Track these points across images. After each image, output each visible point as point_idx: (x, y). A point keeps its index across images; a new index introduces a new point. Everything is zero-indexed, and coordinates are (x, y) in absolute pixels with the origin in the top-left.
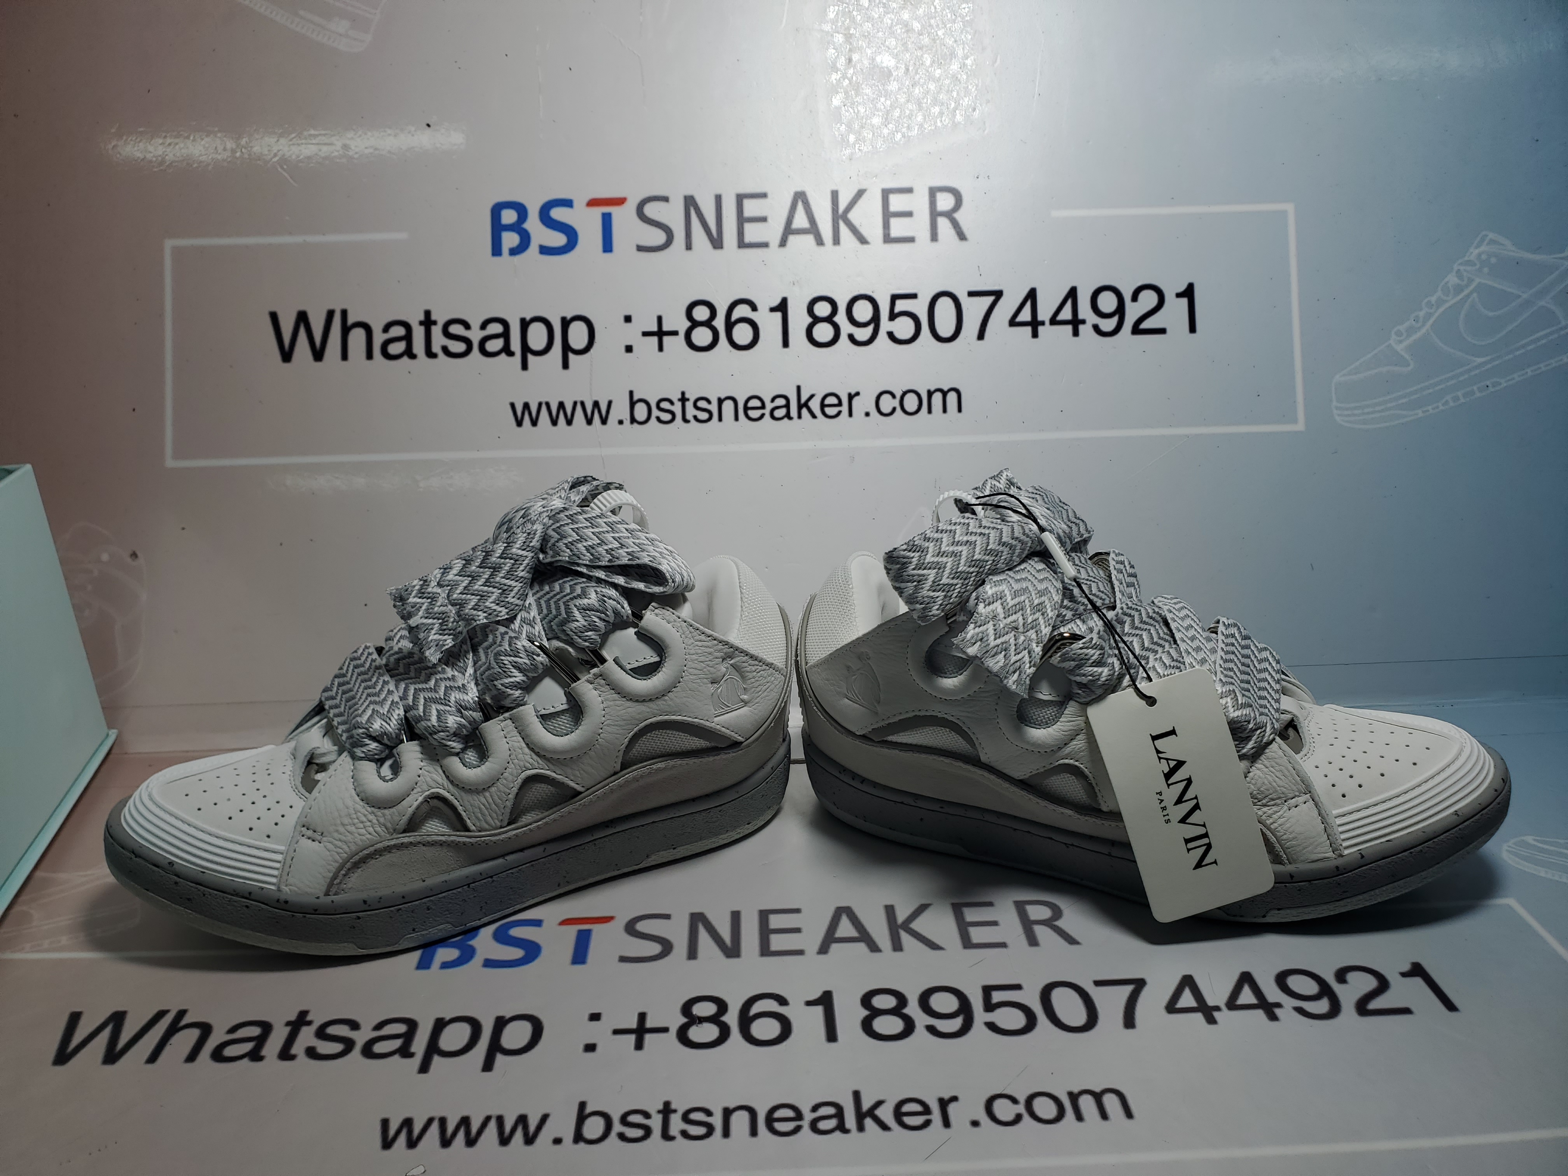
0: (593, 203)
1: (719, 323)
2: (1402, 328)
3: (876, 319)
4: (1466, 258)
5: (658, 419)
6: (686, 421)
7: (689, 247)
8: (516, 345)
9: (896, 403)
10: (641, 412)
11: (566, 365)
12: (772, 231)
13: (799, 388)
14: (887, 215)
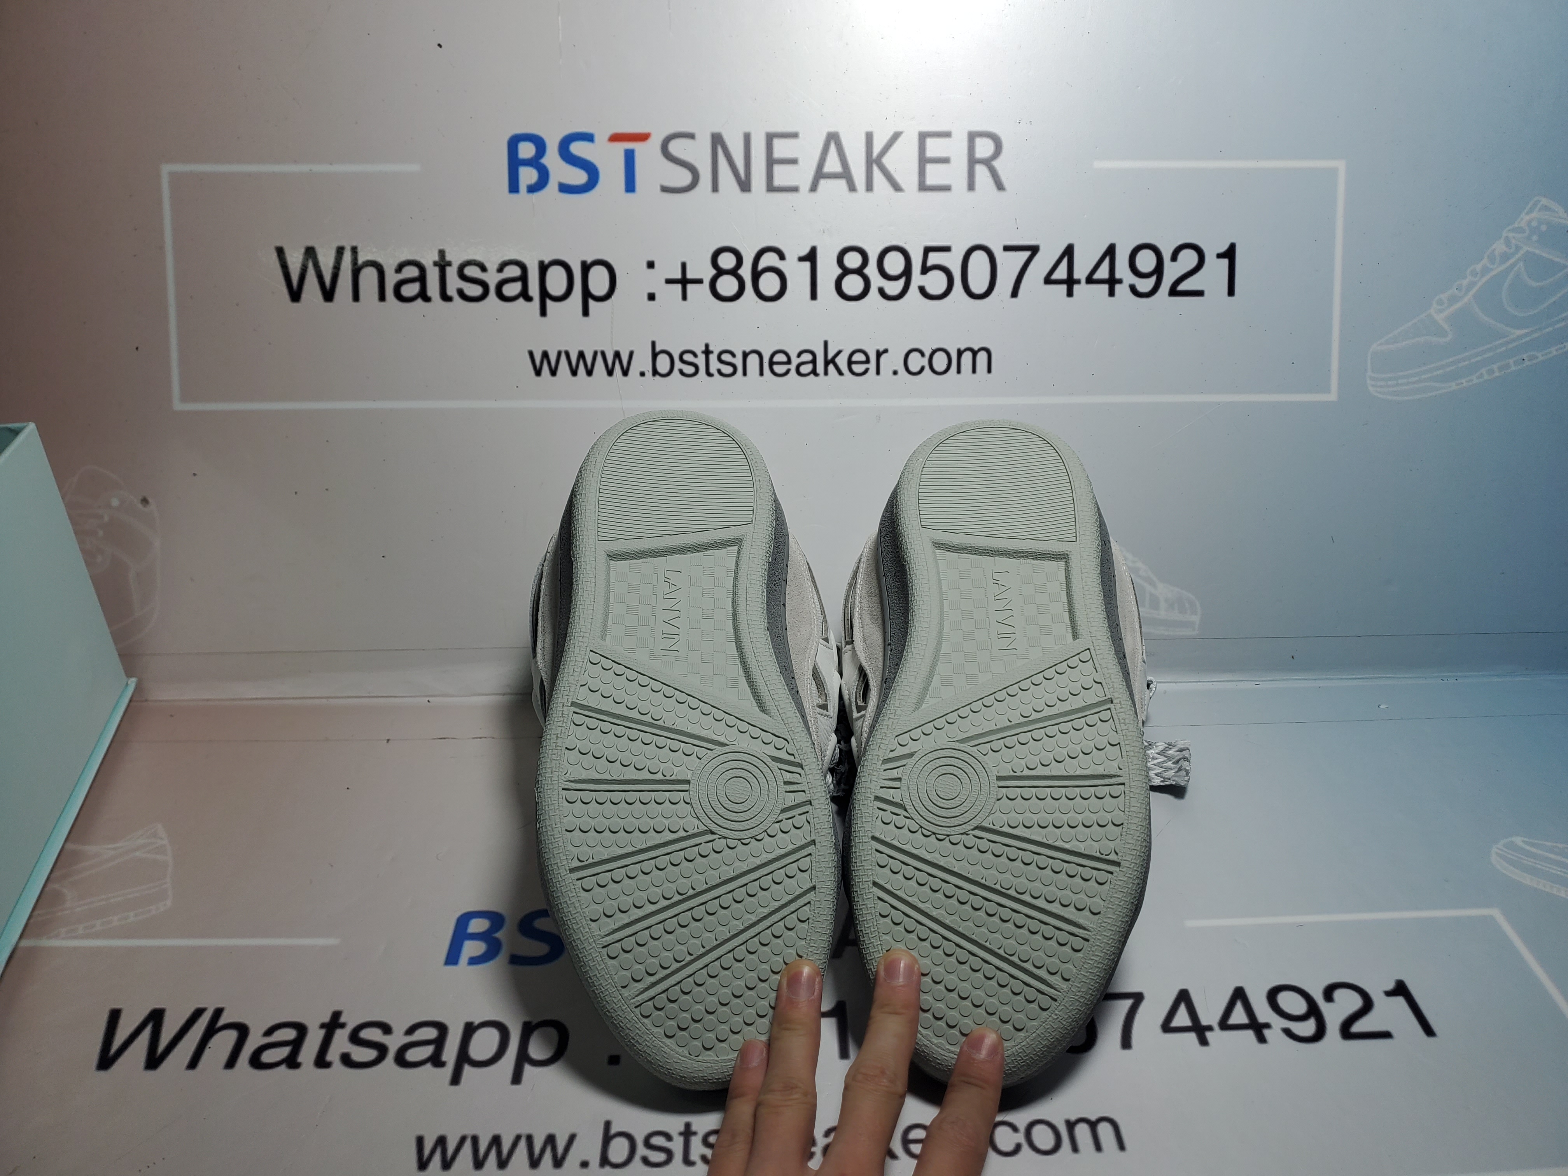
0: (616, 138)
1: (746, 272)
2: (1443, 297)
3: (907, 272)
4: (1516, 225)
5: (681, 372)
6: (709, 374)
7: (715, 188)
8: (534, 290)
9: (925, 362)
10: (663, 364)
11: (586, 312)
12: (803, 175)
13: (826, 344)
14: (924, 161)
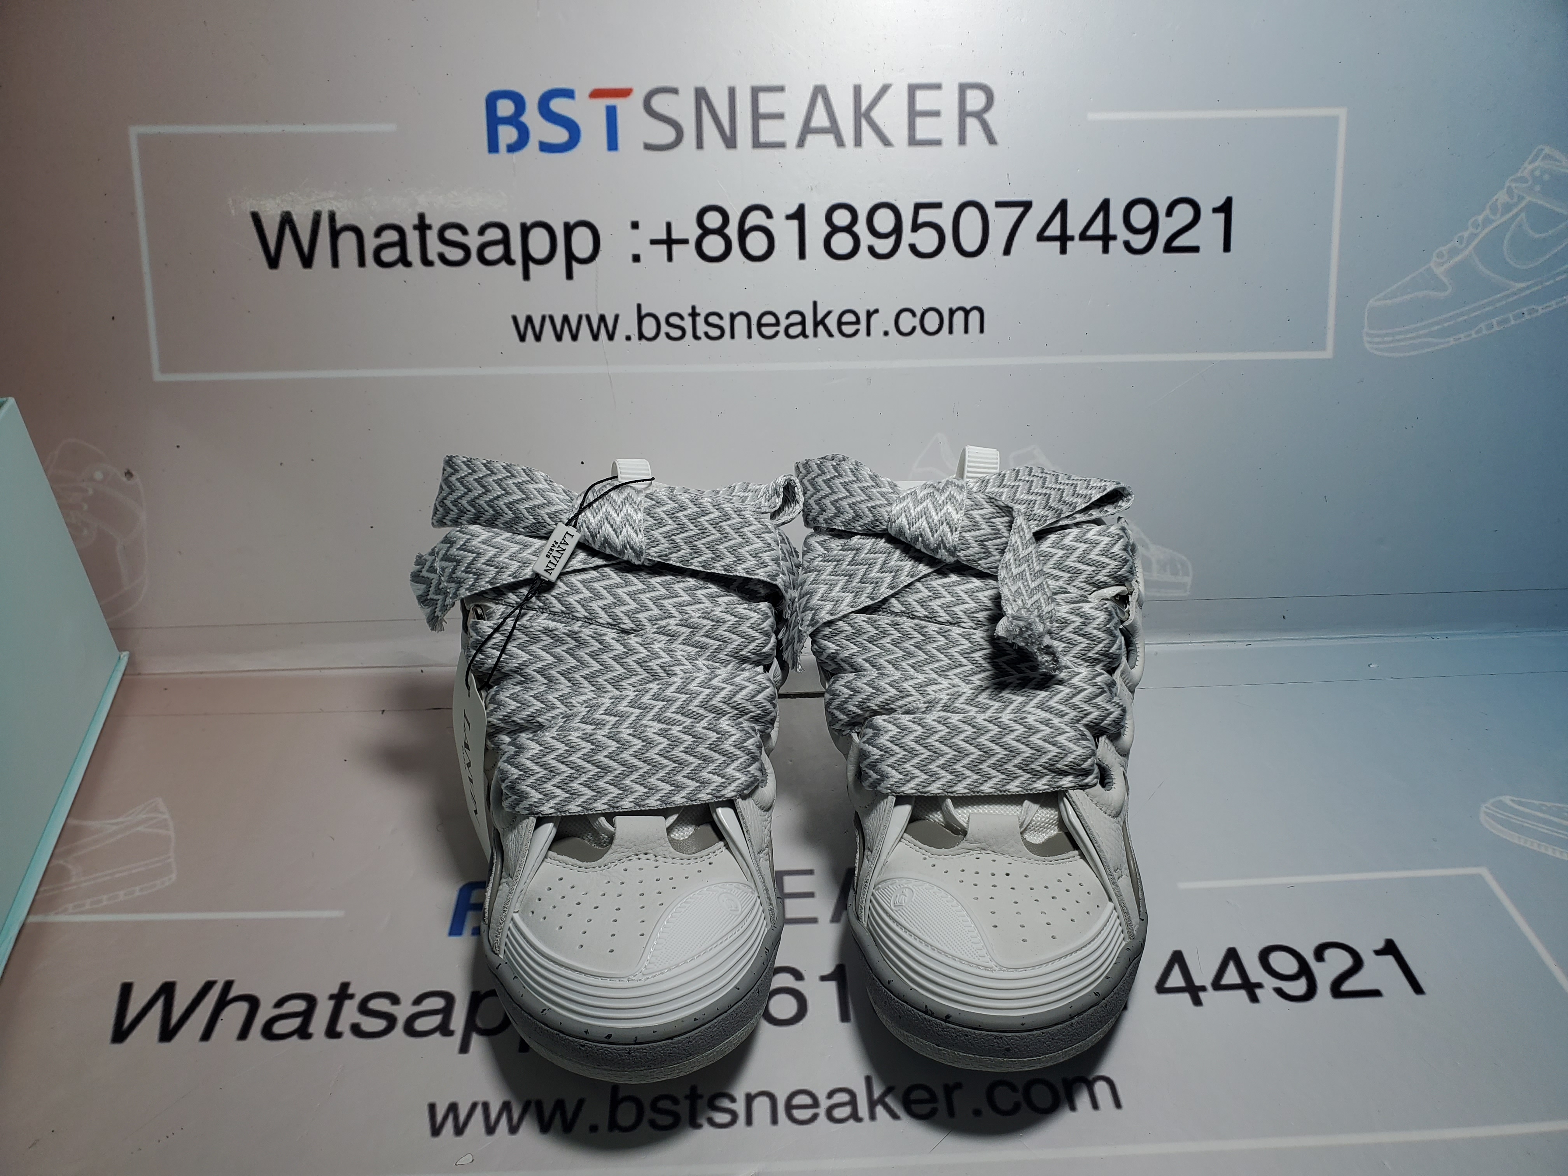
0: (597, 94)
1: (732, 231)
2: (1444, 249)
3: (897, 230)
4: (1519, 175)
5: (668, 335)
6: (696, 337)
7: (700, 145)
8: (516, 253)
9: (916, 322)
10: (649, 326)
11: (569, 275)
12: (789, 130)
13: (815, 303)
14: (913, 114)
